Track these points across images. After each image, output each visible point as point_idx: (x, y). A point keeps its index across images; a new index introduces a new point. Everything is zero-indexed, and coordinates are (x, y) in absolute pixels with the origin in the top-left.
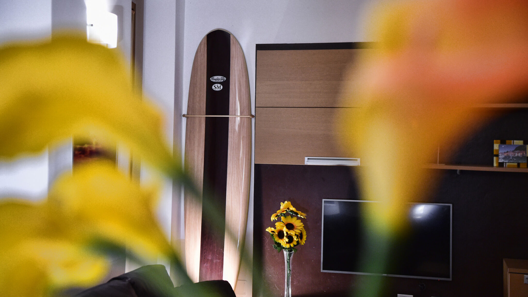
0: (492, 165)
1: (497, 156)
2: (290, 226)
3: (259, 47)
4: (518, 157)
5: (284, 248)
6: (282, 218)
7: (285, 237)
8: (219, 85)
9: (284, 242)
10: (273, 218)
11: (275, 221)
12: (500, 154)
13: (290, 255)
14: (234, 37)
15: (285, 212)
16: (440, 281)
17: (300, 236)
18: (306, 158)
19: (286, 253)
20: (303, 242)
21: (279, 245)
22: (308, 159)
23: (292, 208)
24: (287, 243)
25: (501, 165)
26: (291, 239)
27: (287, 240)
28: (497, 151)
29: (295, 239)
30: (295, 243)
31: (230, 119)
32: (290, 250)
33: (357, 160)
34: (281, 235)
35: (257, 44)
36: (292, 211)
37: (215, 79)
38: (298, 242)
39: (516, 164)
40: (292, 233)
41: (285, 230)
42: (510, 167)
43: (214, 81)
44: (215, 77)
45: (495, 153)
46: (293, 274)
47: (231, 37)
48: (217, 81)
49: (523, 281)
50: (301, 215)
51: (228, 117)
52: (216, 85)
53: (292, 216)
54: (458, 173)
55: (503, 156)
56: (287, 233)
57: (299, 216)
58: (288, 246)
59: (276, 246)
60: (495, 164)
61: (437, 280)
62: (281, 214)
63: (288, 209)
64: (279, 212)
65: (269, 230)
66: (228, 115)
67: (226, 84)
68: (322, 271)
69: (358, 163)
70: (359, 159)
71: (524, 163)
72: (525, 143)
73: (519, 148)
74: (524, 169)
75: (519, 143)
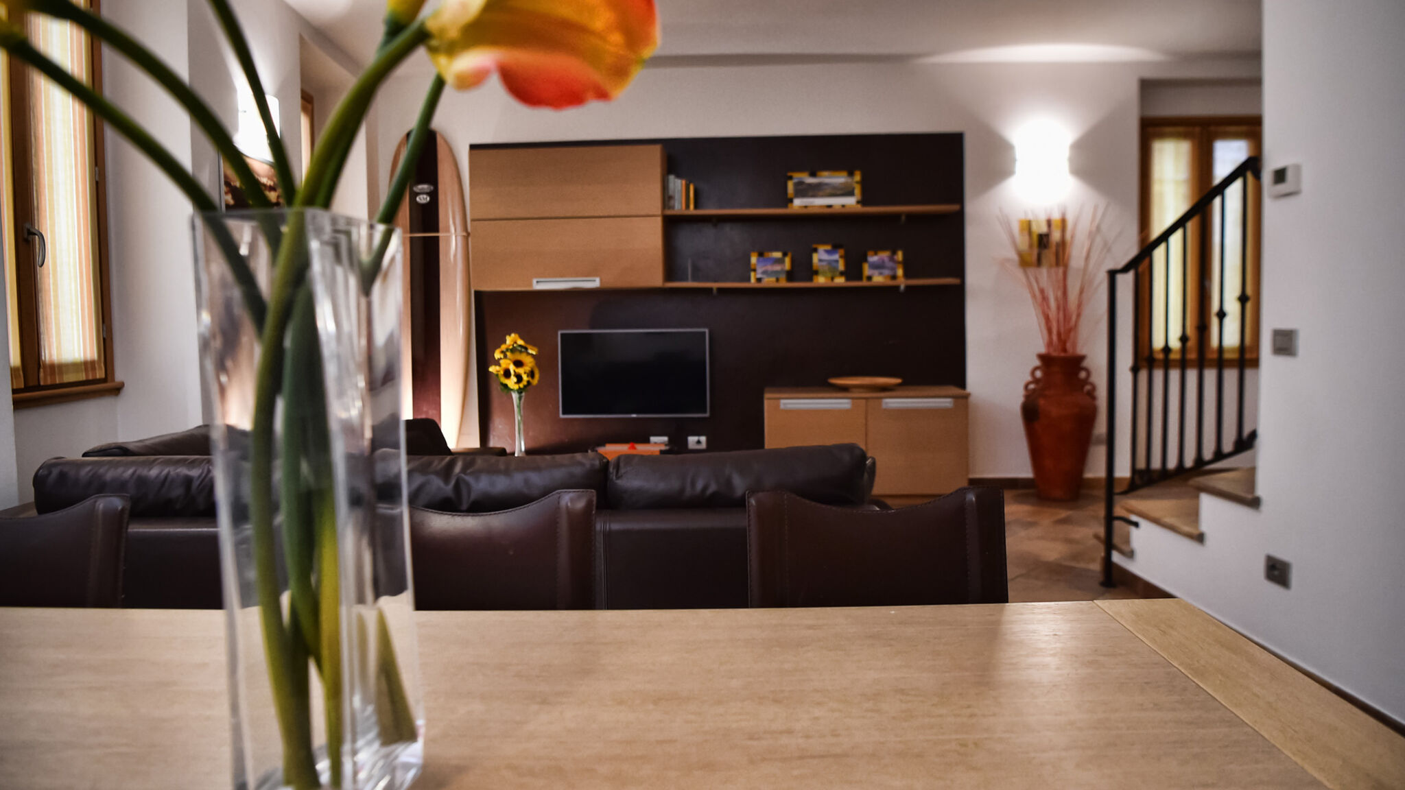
0: (749, 280)
1: (754, 270)
2: (518, 364)
3: (473, 147)
4: (777, 271)
5: (512, 390)
6: (508, 354)
7: (512, 377)
8: (425, 196)
9: (511, 382)
10: (497, 355)
11: (500, 359)
12: (758, 269)
13: (520, 398)
14: (443, 136)
15: (511, 347)
16: (699, 418)
17: (531, 374)
18: (534, 281)
19: (515, 396)
20: (535, 382)
21: (506, 386)
22: (537, 282)
23: (521, 342)
24: (516, 383)
25: (759, 280)
26: (519, 378)
27: (515, 380)
28: (755, 265)
29: (525, 378)
30: (526, 384)
31: (441, 238)
32: (520, 391)
33: (594, 281)
34: (507, 374)
35: (472, 143)
36: (520, 346)
37: (420, 189)
38: (528, 382)
39: (775, 279)
40: (521, 371)
41: (512, 368)
42: (769, 282)
43: (419, 191)
44: (420, 187)
45: (752, 267)
46: (525, 421)
47: (437, 135)
48: (422, 191)
50: (532, 351)
51: (438, 237)
52: (421, 196)
53: (521, 352)
54: (715, 291)
55: (761, 271)
56: (515, 371)
57: (530, 351)
58: (516, 387)
59: (502, 387)
60: (753, 280)
61: (693, 417)
62: (507, 350)
63: (516, 343)
64: (503, 347)
65: (493, 369)
66: (438, 232)
67: (434, 195)
68: (562, 416)
69: (594, 283)
70: (598, 280)
71: (783, 277)
72: (785, 254)
73: (780, 261)
74: (784, 284)
75: (778, 255)
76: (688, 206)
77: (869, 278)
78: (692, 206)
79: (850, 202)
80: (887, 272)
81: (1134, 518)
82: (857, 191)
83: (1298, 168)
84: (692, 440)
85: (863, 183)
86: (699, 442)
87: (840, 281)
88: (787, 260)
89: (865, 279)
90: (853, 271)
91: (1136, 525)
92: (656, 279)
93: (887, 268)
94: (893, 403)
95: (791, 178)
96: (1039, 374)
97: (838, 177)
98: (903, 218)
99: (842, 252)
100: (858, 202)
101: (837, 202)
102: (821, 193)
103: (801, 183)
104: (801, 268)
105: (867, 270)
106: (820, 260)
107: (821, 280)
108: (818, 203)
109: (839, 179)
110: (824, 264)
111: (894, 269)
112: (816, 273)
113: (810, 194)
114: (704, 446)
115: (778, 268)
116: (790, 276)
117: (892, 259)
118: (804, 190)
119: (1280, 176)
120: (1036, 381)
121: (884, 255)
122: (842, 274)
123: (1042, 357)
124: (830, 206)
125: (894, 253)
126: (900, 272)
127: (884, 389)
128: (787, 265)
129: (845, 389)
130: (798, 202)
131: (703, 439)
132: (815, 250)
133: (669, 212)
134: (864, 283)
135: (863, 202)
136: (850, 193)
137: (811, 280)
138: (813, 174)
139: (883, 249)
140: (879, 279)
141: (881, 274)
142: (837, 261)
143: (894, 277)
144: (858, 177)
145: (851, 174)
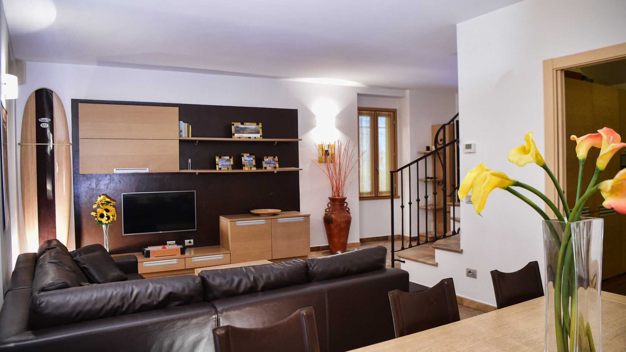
0: (216, 169)
1: (218, 164)
2: (107, 210)
3: (74, 101)
4: (227, 165)
5: (104, 223)
6: (101, 206)
7: (105, 217)
8: (46, 124)
9: (104, 220)
10: (95, 206)
11: (96, 209)
12: (219, 164)
13: (107, 228)
14: (56, 94)
15: (103, 202)
16: (191, 231)
17: (113, 216)
18: (115, 169)
19: (104, 227)
20: (115, 219)
21: (101, 222)
22: (116, 170)
24: (106, 220)
25: (220, 169)
26: (108, 217)
27: (107, 219)
28: (218, 162)
29: (111, 217)
30: (112, 220)
31: (55, 146)
32: (106, 225)
33: (146, 169)
34: (102, 216)
36: (106, 201)
37: (43, 120)
39: (227, 168)
40: (109, 214)
41: (105, 213)
42: (224, 170)
43: (42, 121)
45: (217, 163)
47: (53, 93)
48: (44, 121)
49: (236, 225)
52: (44, 124)
53: (107, 204)
54: (197, 174)
55: (221, 165)
56: (107, 214)
57: (111, 204)
58: (107, 222)
59: (98, 223)
60: (217, 169)
61: (189, 231)
63: (104, 200)
64: (98, 203)
65: (92, 214)
66: (53, 143)
67: (51, 124)
68: (123, 235)
69: (147, 171)
70: (148, 169)
71: (230, 167)
72: (230, 158)
73: (228, 160)
74: (231, 171)
75: (228, 158)
76: (188, 136)
77: (266, 168)
78: (190, 136)
79: (257, 137)
80: (272, 165)
81: (402, 260)
82: (261, 130)
83: (475, 144)
84: (187, 242)
85: (262, 128)
86: (190, 242)
87: (254, 169)
88: (232, 160)
89: (264, 168)
90: (259, 165)
91: (404, 262)
92: (176, 168)
93: (272, 164)
94: (281, 220)
95: (233, 125)
96: (330, 205)
97: (253, 125)
98: (276, 142)
99: (254, 157)
100: (261, 136)
101: (253, 136)
102: (246, 132)
103: (238, 127)
104: (238, 164)
105: (264, 165)
106: (245, 160)
107: (246, 169)
108: (244, 136)
109: (253, 126)
110: (247, 161)
111: (275, 164)
112: (244, 165)
113: (242, 132)
114: (192, 244)
115: (228, 163)
116: (234, 167)
117: (274, 160)
118: (239, 131)
119: (468, 146)
120: (329, 208)
121: (271, 158)
122: (254, 166)
123: (330, 198)
124: (250, 138)
125: (274, 158)
126: (277, 166)
127: (274, 214)
128: (232, 163)
129: (258, 215)
130: (236, 135)
131: (192, 241)
132: (243, 156)
133: (181, 138)
134: (263, 170)
135: (263, 136)
136: (258, 133)
137: (242, 169)
138: (242, 124)
139: (270, 156)
140: (269, 169)
141: (270, 166)
142: (252, 161)
143: (275, 168)
144: (260, 126)
145: (258, 124)
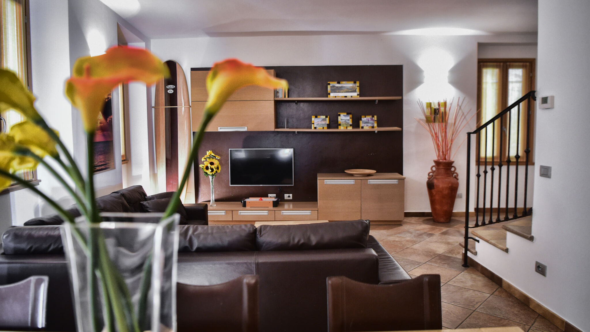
0: (311, 128)
1: (313, 124)
2: (212, 164)
3: (193, 69)
4: (323, 124)
5: (209, 175)
6: (208, 159)
7: (209, 169)
8: (171, 90)
9: (209, 172)
10: (203, 160)
11: (204, 161)
12: (315, 123)
13: (213, 178)
14: (178, 64)
15: (209, 156)
16: (288, 186)
17: (218, 168)
18: (219, 128)
19: (210, 177)
20: (219, 171)
23: (213, 154)
24: (210, 172)
25: (315, 128)
26: (212, 170)
27: (211, 171)
28: (314, 121)
29: (215, 170)
30: (215, 172)
31: (178, 108)
34: (207, 168)
35: (192, 67)
36: (213, 156)
37: (169, 87)
38: (216, 171)
39: (322, 128)
40: (213, 167)
41: (209, 165)
42: (320, 129)
43: (169, 88)
44: (169, 86)
45: (313, 122)
46: (214, 187)
47: (177, 64)
48: (170, 88)
49: (324, 183)
50: (218, 157)
51: (177, 108)
52: (170, 90)
53: (213, 158)
54: (296, 133)
55: (316, 124)
56: (210, 167)
57: (217, 158)
58: (211, 174)
59: (205, 174)
60: (313, 128)
61: (287, 186)
62: (207, 158)
63: (211, 154)
64: (206, 156)
65: (201, 166)
66: (177, 106)
67: (175, 90)
68: (230, 185)
69: (245, 129)
70: (246, 128)
71: (326, 127)
72: (326, 117)
73: (323, 120)
74: (326, 130)
75: (324, 117)
76: (285, 97)
77: (362, 127)
78: (287, 96)
79: (355, 95)
80: (369, 125)
81: (477, 238)
82: (358, 90)
83: (553, 97)
84: (286, 196)
85: (360, 87)
86: (289, 196)
87: (350, 129)
88: (328, 119)
89: (360, 128)
90: (356, 123)
91: (478, 241)
92: (271, 127)
93: (370, 123)
94: (372, 182)
95: (329, 84)
96: (434, 169)
97: (349, 84)
98: (377, 101)
99: (351, 116)
100: (358, 95)
101: (349, 95)
102: (342, 91)
103: (334, 86)
104: (334, 123)
105: (361, 124)
106: (342, 120)
107: (342, 129)
108: (340, 96)
109: (349, 85)
110: (343, 121)
111: (373, 124)
112: (340, 125)
113: (338, 91)
114: (291, 198)
115: (323, 123)
116: (329, 126)
117: (372, 119)
118: (335, 89)
119: (545, 100)
120: (433, 172)
121: (369, 117)
122: (351, 125)
123: (435, 162)
124: (346, 97)
125: (373, 117)
126: (376, 125)
127: (369, 175)
128: (328, 122)
129: (352, 175)
130: (332, 95)
131: (291, 195)
132: (340, 115)
133: (276, 99)
134: (360, 130)
135: (360, 95)
136: (355, 91)
137: (338, 128)
138: (339, 83)
139: (369, 115)
140: (367, 128)
141: (367, 126)
142: (349, 120)
143: (373, 127)
144: (358, 84)
145: (355, 83)
